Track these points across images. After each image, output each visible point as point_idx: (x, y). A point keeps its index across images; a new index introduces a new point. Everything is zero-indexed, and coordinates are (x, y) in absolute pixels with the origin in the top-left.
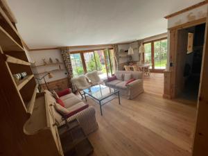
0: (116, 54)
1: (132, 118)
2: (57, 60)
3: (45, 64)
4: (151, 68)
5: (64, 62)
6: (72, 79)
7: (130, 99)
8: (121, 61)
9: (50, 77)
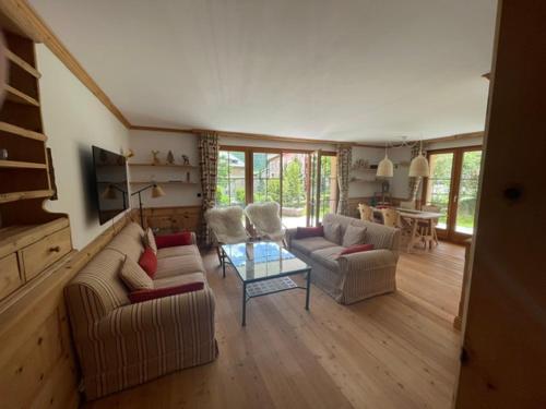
0: (344, 169)
1: (325, 362)
2: (185, 159)
3: (156, 163)
4: (442, 225)
5: (201, 167)
6: (209, 211)
7: (342, 303)
8: (354, 192)
9: (156, 195)
